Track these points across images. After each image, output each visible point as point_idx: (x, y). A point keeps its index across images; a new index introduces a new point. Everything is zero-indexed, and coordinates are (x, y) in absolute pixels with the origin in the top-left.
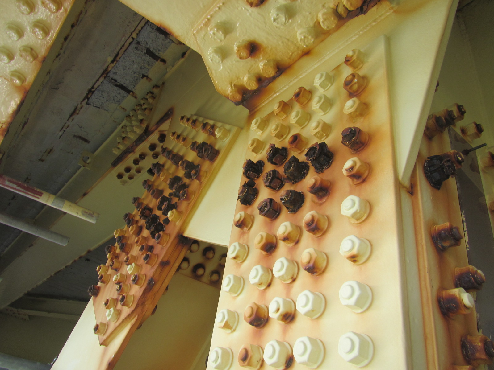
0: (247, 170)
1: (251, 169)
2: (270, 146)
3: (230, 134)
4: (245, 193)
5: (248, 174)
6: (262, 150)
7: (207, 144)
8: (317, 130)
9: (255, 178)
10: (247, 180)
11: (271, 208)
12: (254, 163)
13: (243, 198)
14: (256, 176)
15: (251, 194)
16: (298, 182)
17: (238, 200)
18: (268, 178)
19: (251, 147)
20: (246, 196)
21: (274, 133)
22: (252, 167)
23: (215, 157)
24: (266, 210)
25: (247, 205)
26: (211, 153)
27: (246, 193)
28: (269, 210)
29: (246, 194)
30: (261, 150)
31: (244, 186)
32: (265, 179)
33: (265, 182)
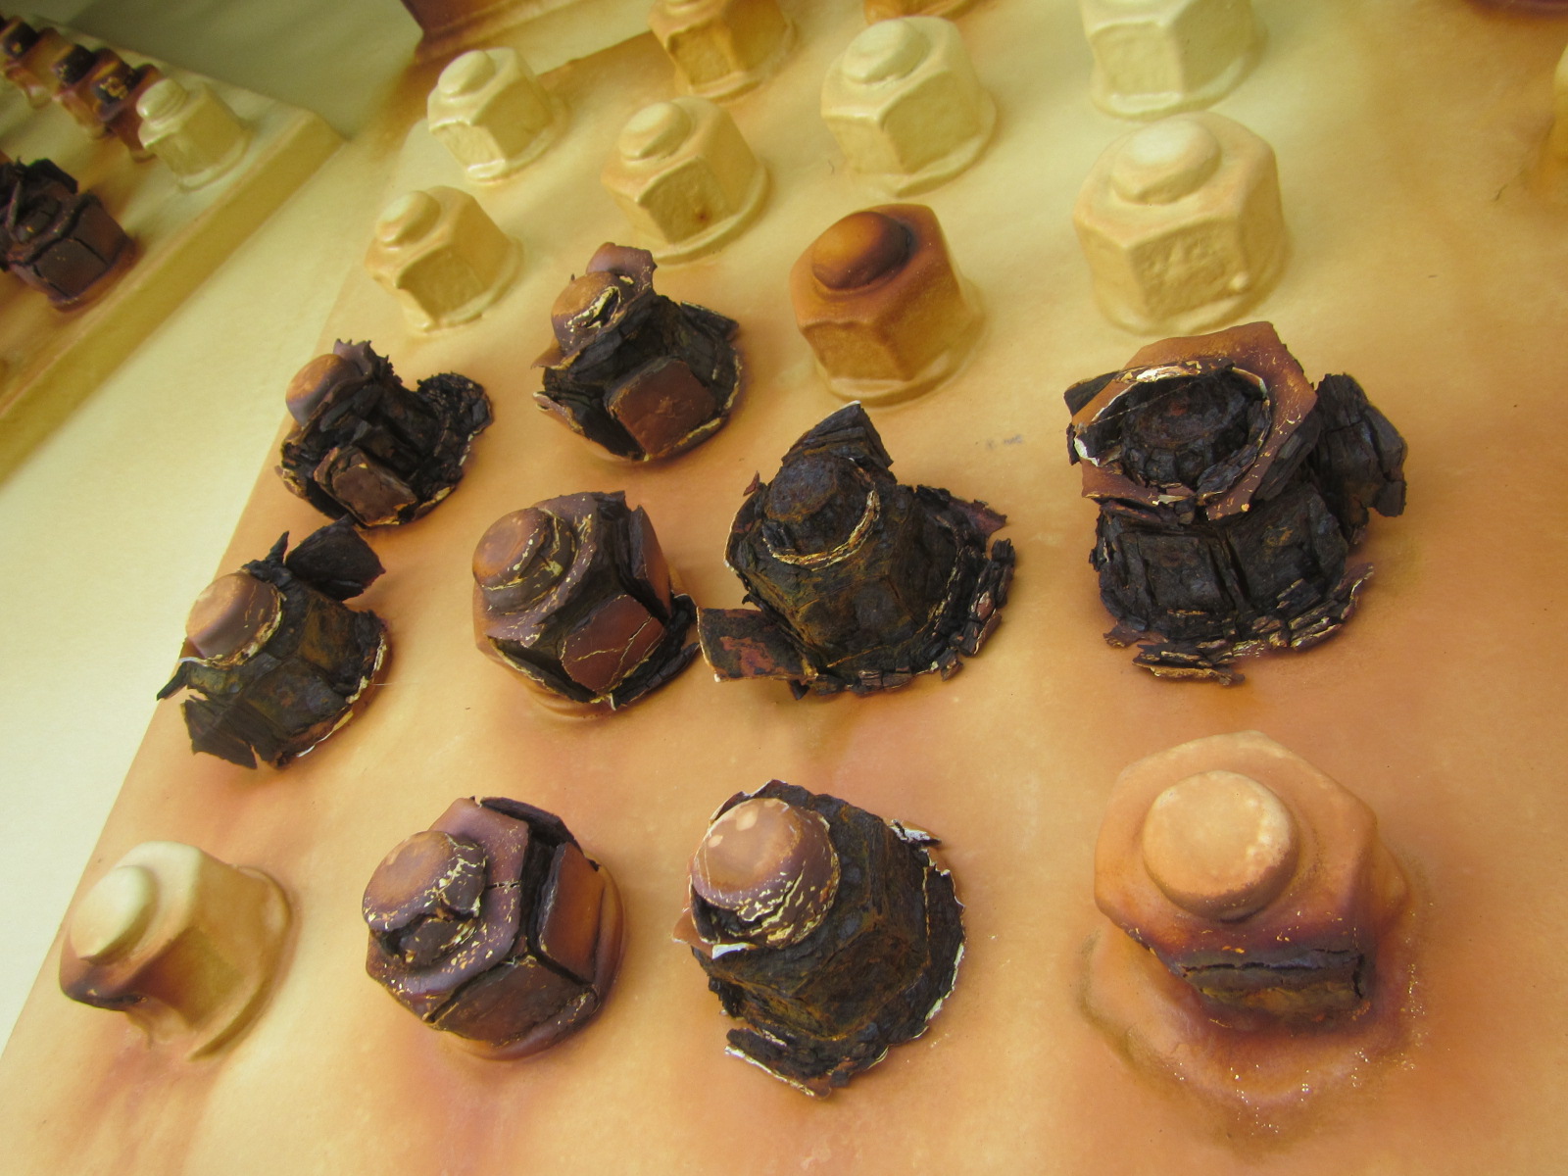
0: (323, 428)
1: (363, 428)
2: (604, 264)
3: (245, 151)
4: (252, 650)
5: (329, 475)
6: (487, 298)
7: (70, 184)
8: (1190, 209)
9: (381, 514)
10: (301, 522)
11: (534, 949)
12: (398, 380)
13: (226, 695)
14: (397, 497)
15: (316, 669)
16: (867, 691)
17: (165, 693)
18: (546, 574)
19: (395, 250)
20: (256, 680)
21: (645, 174)
22: (374, 415)
23: (99, 275)
24: (461, 963)
25: (252, 765)
26: (65, 234)
27: (267, 648)
28: (497, 966)
29: (269, 662)
30: (477, 293)
31: (260, 574)
32: (511, 576)
33: (498, 609)
